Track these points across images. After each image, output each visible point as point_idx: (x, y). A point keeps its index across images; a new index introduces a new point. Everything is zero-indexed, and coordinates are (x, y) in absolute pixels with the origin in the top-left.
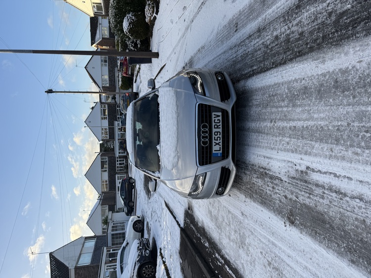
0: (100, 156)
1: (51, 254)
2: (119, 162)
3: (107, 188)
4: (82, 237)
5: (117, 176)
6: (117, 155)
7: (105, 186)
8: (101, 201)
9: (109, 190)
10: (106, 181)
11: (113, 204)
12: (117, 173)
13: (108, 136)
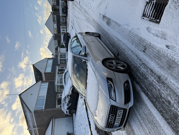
0: (52, 14)
1: (33, 65)
2: (62, 19)
3: (56, 32)
4: (46, 58)
5: (61, 27)
6: (61, 15)
7: (55, 31)
8: (54, 37)
9: (58, 33)
10: (56, 29)
11: (60, 40)
12: (61, 25)
13: (56, 3)
